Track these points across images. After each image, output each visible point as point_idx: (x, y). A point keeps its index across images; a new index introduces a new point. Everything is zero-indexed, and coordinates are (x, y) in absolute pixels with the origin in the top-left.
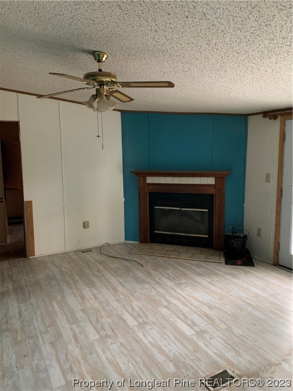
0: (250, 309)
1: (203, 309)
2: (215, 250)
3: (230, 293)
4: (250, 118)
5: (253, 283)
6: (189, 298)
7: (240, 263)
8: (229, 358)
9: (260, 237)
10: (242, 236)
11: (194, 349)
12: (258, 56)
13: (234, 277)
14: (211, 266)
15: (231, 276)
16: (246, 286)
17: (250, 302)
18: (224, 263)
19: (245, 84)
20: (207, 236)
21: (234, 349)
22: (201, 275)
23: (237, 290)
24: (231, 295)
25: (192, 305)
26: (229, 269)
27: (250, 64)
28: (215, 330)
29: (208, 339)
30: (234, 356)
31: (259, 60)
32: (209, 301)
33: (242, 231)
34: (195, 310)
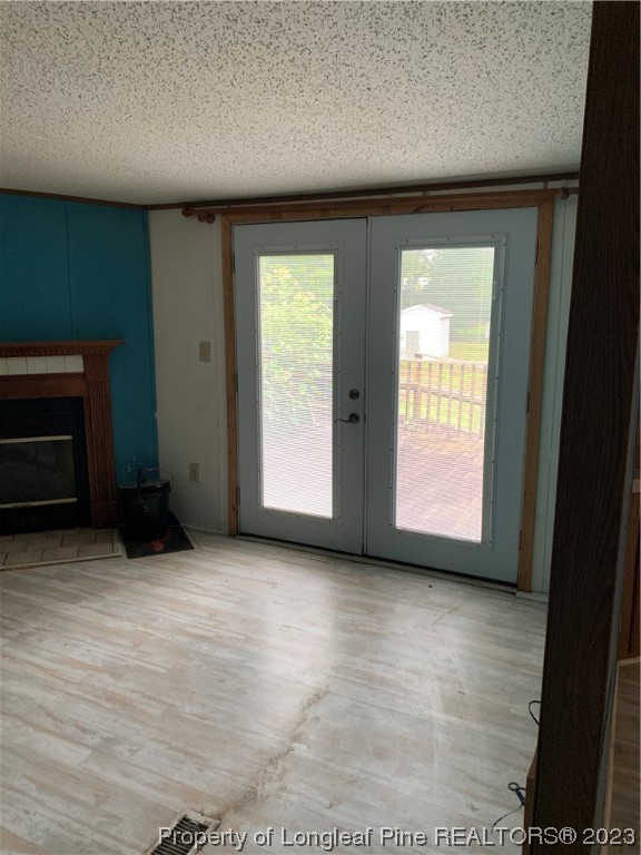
0: (205, 648)
1: (98, 684)
2: (96, 528)
3: (155, 624)
4: (154, 216)
5: (197, 586)
6: (55, 666)
7: (161, 547)
8: (187, 782)
9: (197, 481)
10: (159, 486)
11: (96, 796)
12: (195, 56)
13: (153, 584)
14: (95, 570)
15: (147, 582)
16: (184, 597)
17: (200, 632)
18: (125, 556)
19: (153, 128)
20: (75, 500)
21: (191, 755)
22: (74, 598)
23: (168, 612)
24: (157, 629)
25: (67, 682)
26: (141, 566)
27: (174, 75)
28: (139, 727)
29: (127, 754)
30: (196, 771)
31: (195, 69)
32: (107, 659)
33: (156, 475)
34: (79, 693)
